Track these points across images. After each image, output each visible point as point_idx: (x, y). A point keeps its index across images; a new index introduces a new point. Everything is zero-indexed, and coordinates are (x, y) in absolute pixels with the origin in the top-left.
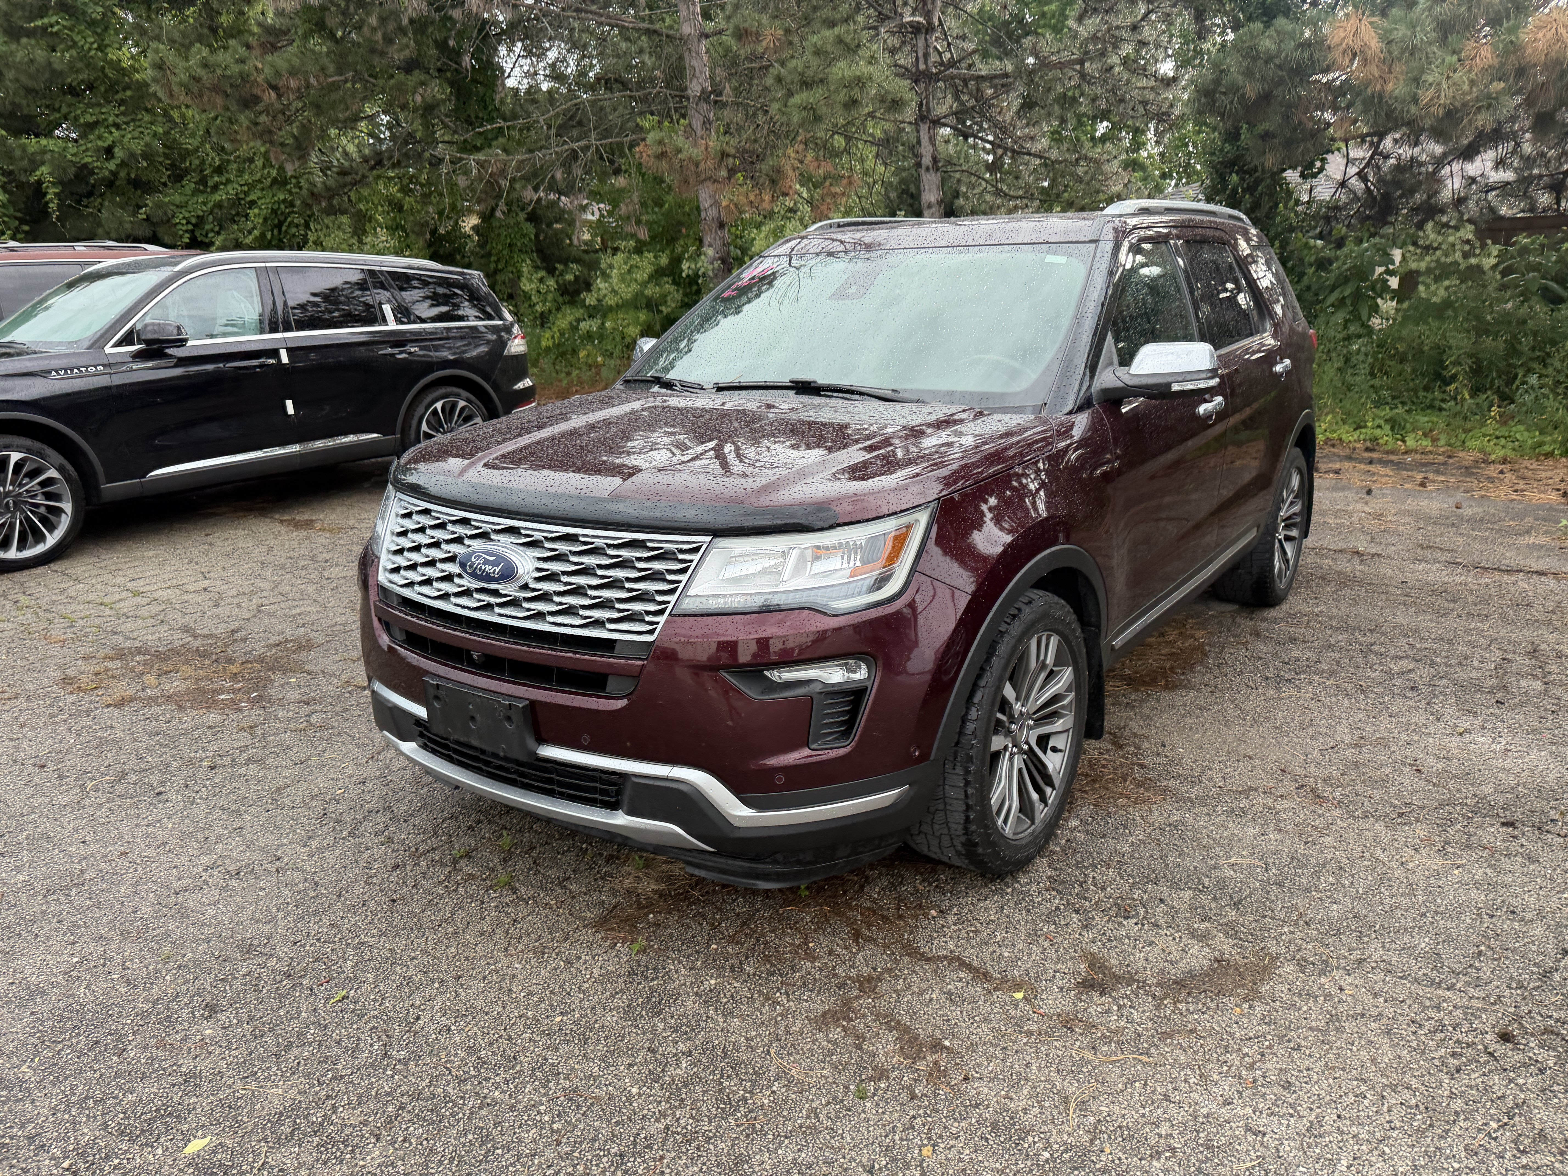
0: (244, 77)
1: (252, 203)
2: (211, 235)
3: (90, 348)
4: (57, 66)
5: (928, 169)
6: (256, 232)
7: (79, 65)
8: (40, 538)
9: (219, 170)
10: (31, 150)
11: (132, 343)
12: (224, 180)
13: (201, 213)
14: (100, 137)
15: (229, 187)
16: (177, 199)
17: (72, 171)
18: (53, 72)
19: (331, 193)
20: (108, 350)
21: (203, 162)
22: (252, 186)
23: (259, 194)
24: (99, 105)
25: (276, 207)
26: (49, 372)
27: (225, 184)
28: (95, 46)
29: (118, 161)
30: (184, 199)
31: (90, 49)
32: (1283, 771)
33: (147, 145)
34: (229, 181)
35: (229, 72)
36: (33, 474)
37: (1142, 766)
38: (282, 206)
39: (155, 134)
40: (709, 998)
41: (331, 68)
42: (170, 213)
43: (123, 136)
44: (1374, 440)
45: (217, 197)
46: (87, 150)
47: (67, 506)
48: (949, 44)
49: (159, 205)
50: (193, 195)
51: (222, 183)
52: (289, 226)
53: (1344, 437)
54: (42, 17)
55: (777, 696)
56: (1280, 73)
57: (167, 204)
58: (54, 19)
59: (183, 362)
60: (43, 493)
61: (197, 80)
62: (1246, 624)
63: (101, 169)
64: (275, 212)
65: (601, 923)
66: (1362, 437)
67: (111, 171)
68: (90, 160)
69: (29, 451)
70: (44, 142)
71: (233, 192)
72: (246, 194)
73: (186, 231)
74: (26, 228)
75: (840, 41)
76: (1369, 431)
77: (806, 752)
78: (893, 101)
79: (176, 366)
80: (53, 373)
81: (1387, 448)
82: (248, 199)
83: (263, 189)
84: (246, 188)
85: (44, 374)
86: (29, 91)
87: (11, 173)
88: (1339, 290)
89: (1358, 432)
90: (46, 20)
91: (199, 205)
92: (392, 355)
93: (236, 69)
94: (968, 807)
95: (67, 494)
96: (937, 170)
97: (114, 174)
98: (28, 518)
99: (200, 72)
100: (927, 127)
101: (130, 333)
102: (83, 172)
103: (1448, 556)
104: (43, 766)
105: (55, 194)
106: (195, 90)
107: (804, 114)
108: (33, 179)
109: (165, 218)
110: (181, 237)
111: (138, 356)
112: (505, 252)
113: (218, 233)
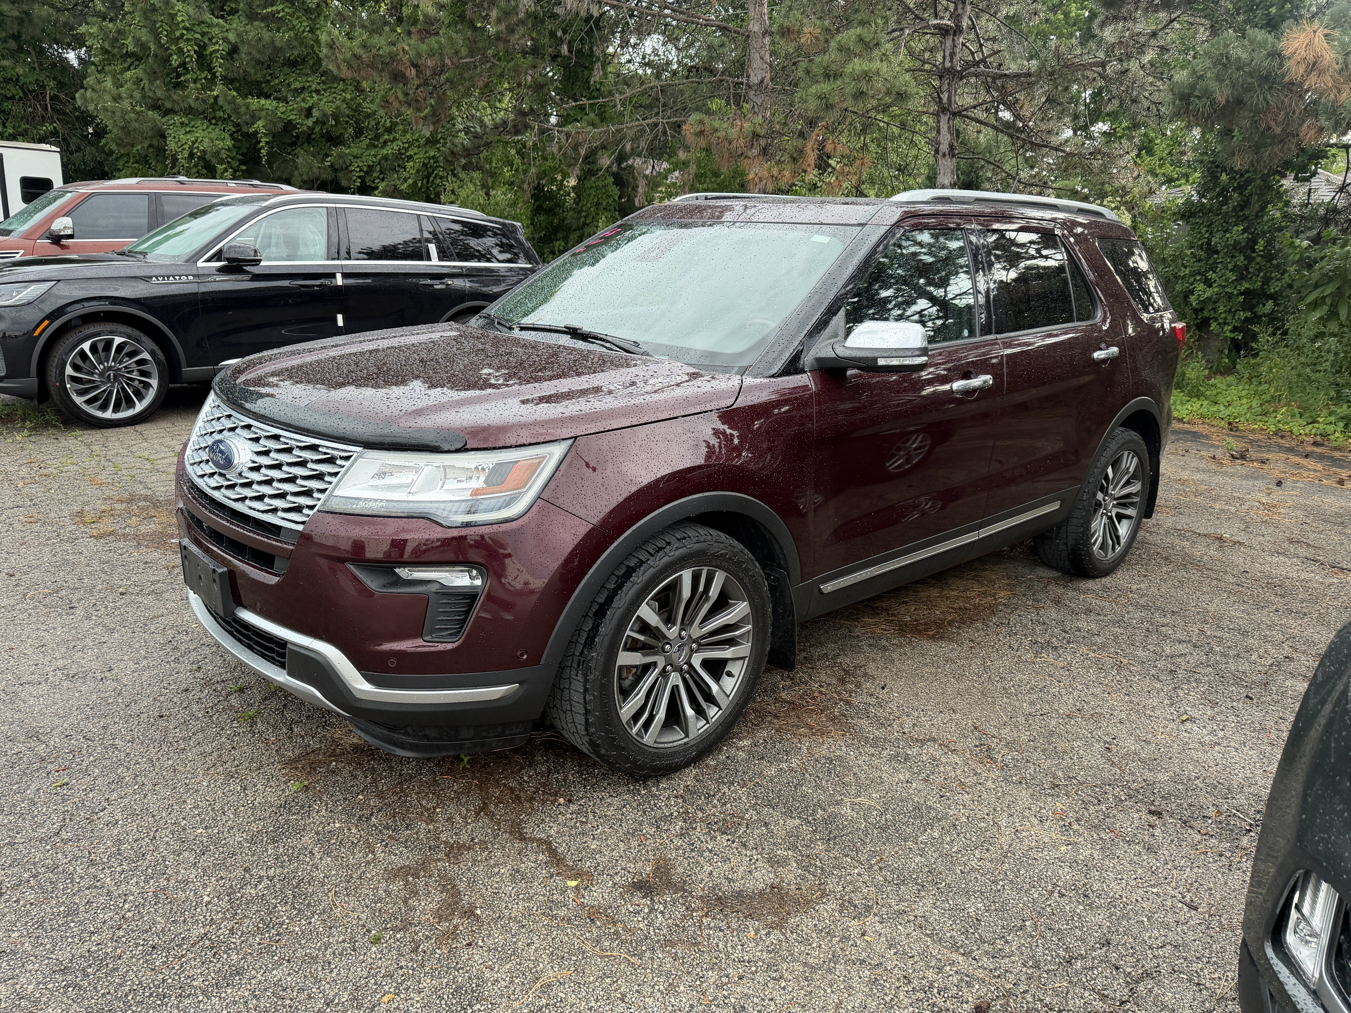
0: (393, 57)
1: (410, 157)
2: (377, 181)
3: (187, 261)
4: (278, 44)
5: (944, 155)
6: (410, 181)
7: (295, 43)
8: (130, 404)
9: (389, 130)
10: (253, 107)
11: (219, 260)
12: (391, 138)
13: (371, 164)
14: (304, 100)
15: (395, 144)
16: (355, 151)
17: (280, 126)
18: (275, 48)
19: (467, 152)
20: (200, 264)
21: (378, 124)
22: (411, 144)
23: (416, 150)
24: (307, 75)
25: (426, 161)
26: (151, 277)
27: (392, 142)
28: (308, 29)
29: (314, 119)
30: (360, 151)
31: (304, 31)
32: (976, 728)
33: (337, 108)
34: (395, 139)
35: (381, 52)
36: (131, 354)
37: (848, 703)
38: (432, 161)
39: (344, 100)
40: (322, 839)
41: (464, 52)
42: (348, 162)
43: (321, 100)
44: (1325, 435)
45: (385, 152)
46: (293, 110)
47: (154, 382)
48: (981, 45)
49: (340, 156)
50: (367, 148)
51: (390, 141)
52: (435, 178)
53: (1295, 430)
54: (272, 6)
55: (395, 591)
56: (1250, 80)
57: (347, 155)
58: (280, 7)
59: (256, 277)
60: (139, 370)
61: (357, 57)
62: (1055, 590)
63: (302, 125)
64: (425, 165)
65: (291, 763)
66: (1314, 431)
67: (308, 127)
68: (294, 117)
69: (129, 337)
70: (263, 101)
71: (396, 148)
72: (406, 150)
73: (360, 177)
74: (244, 167)
75: (861, 39)
76: (1321, 426)
77: (419, 642)
78: (898, 94)
79: (252, 280)
80: (154, 279)
81: (1334, 444)
82: (408, 154)
83: (419, 147)
84: (407, 145)
85: (147, 279)
86: (259, 62)
87: (238, 125)
88: (1320, 289)
89: (1311, 426)
90: (274, 8)
91: (370, 157)
92: (432, 286)
93: (387, 49)
94: (587, 712)
95: (155, 373)
96: (953, 156)
97: (311, 129)
98: (123, 389)
99: (359, 51)
100: (947, 118)
101: (220, 252)
102: (289, 126)
103: (1311, 553)
104: (11, 576)
105: (267, 143)
106: (355, 66)
107: (818, 102)
108: (252, 130)
109: (344, 166)
110: (355, 181)
111: (221, 270)
112: (592, 209)
113: (383, 179)
